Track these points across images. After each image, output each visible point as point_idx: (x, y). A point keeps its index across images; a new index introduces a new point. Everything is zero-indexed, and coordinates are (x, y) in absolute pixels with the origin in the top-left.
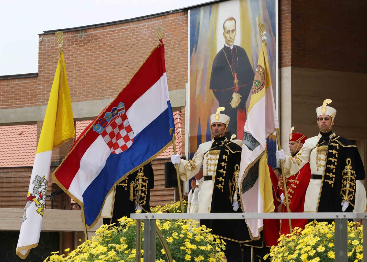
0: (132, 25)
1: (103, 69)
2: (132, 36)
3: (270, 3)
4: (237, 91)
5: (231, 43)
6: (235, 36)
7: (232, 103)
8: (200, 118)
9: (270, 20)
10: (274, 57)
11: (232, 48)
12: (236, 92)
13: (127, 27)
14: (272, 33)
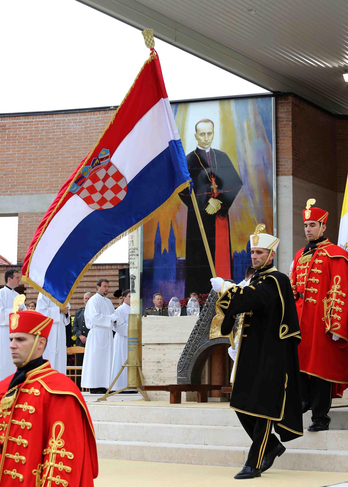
0: (56, 118)
1: (15, 163)
2: (57, 129)
3: (264, 109)
4: (215, 197)
5: (206, 146)
6: (212, 139)
7: (208, 209)
8: (159, 223)
9: (263, 127)
10: (269, 164)
11: (207, 151)
12: (213, 197)
13: (49, 119)
14: (267, 140)
